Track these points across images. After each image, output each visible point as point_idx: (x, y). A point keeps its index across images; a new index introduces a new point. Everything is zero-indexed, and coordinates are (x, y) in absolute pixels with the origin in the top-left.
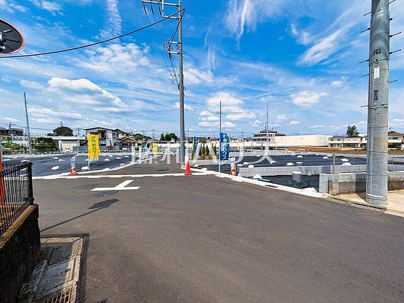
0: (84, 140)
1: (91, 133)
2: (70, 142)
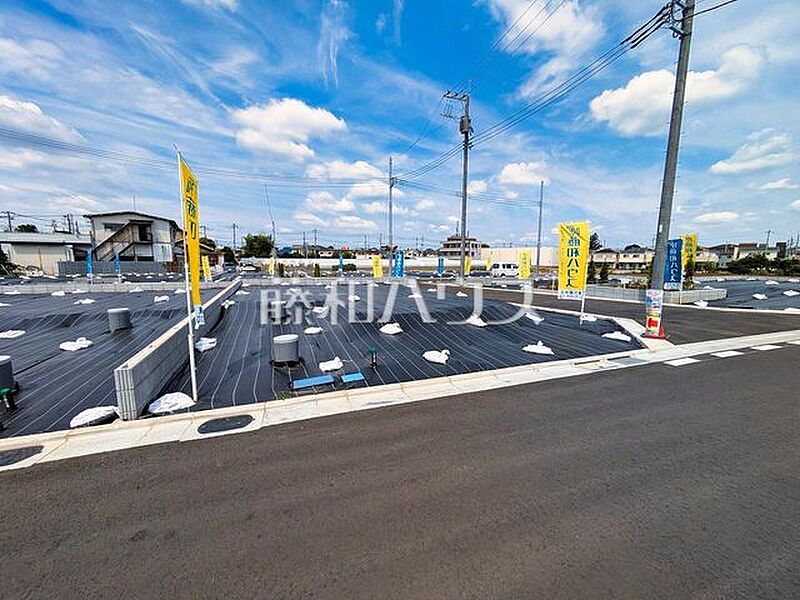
0: (88, 245)
1: (107, 226)
2: (41, 248)
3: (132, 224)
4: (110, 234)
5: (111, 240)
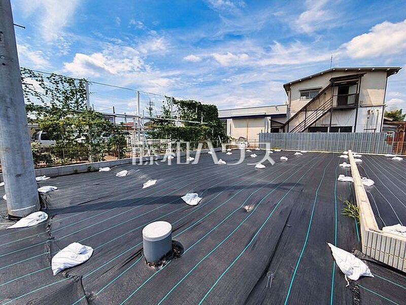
0: (284, 116)
1: (304, 93)
2: (251, 122)
4: (305, 102)
5: (305, 109)
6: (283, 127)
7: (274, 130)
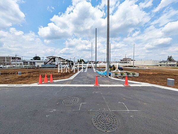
1: (49, 59)
2: (40, 63)
3: (53, 58)
6: (46, 63)
7: (45, 64)
